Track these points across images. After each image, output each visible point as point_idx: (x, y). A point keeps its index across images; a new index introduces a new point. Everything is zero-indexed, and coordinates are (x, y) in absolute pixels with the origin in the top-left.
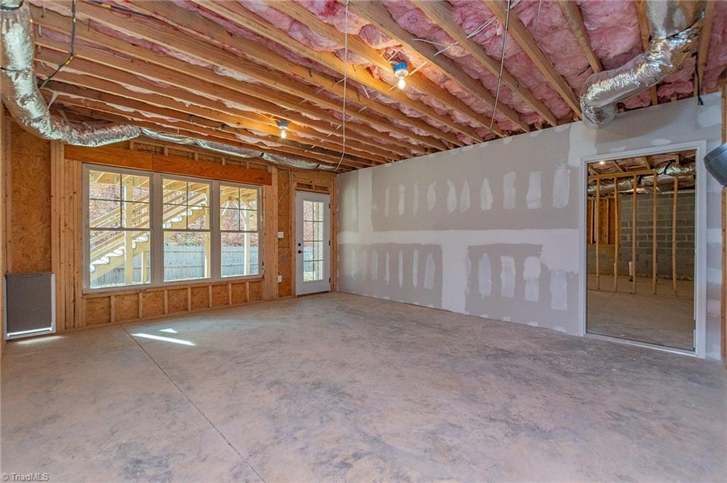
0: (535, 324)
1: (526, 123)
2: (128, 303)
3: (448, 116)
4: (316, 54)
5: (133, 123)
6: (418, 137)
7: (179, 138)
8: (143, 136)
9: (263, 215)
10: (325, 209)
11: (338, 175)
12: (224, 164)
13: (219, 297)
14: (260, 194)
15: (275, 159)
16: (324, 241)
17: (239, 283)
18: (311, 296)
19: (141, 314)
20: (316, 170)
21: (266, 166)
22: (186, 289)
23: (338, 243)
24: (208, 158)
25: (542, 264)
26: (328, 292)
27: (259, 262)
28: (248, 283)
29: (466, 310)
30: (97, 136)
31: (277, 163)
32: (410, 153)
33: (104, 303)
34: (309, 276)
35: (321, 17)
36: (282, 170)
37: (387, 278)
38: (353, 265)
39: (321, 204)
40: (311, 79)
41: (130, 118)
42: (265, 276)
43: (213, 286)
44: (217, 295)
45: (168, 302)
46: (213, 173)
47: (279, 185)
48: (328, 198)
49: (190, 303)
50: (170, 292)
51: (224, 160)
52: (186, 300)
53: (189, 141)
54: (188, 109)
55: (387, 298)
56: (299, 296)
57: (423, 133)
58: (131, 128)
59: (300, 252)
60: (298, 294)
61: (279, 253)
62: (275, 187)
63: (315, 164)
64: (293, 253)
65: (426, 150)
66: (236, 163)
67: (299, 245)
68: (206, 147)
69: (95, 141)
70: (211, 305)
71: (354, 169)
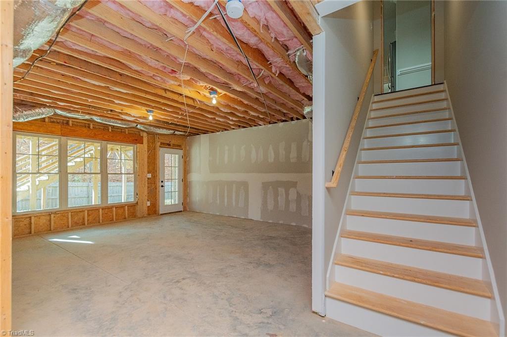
0: (294, 224)
1: (288, 117)
2: (43, 221)
3: (246, 112)
4: (168, 86)
5: (50, 107)
6: (232, 120)
7: (81, 116)
8: (55, 114)
9: (137, 163)
10: (179, 159)
11: (188, 137)
12: (110, 131)
13: (106, 216)
14: (135, 150)
15: (145, 128)
16: (179, 179)
17: (120, 207)
18: (170, 214)
19: (52, 228)
20: (174, 134)
21: (139, 132)
22: (84, 211)
23: (188, 180)
24: (99, 127)
25: (297, 192)
26: (181, 211)
27: (134, 193)
28: (126, 207)
29: (261, 219)
30: (25, 115)
31: (147, 130)
32: (230, 128)
33: (27, 222)
34: (168, 202)
35: (169, 74)
36: (150, 134)
37: (218, 202)
38: (198, 194)
39: (177, 156)
40: (166, 94)
41: (48, 105)
42: (138, 202)
43: (102, 209)
44: (106, 215)
45: (72, 220)
46: (103, 137)
47: (148, 144)
48: (181, 152)
49: (86, 220)
50: (73, 214)
51: (110, 128)
52: (84, 219)
53: (87, 117)
54: (89, 102)
55: (218, 214)
56: (161, 214)
57: (234, 119)
58: (48, 110)
59: (162, 186)
60: (161, 213)
61: (148, 188)
62: (145, 145)
63: (172, 131)
64: (157, 188)
65: (239, 126)
66: (119, 130)
67: (162, 182)
68: (99, 121)
69: (23, 118)
70: (101, 221)
71: (198, 134)
